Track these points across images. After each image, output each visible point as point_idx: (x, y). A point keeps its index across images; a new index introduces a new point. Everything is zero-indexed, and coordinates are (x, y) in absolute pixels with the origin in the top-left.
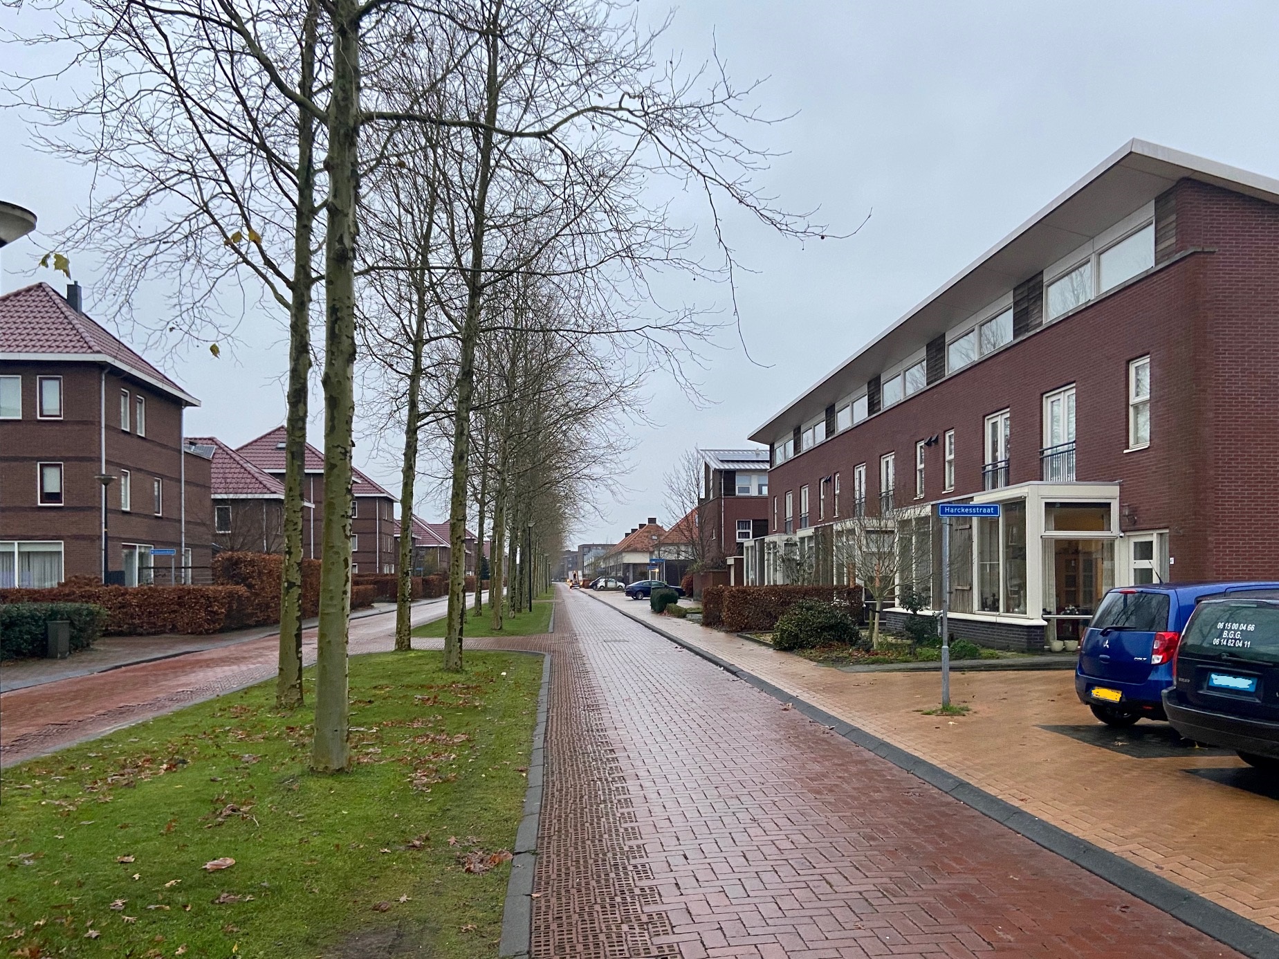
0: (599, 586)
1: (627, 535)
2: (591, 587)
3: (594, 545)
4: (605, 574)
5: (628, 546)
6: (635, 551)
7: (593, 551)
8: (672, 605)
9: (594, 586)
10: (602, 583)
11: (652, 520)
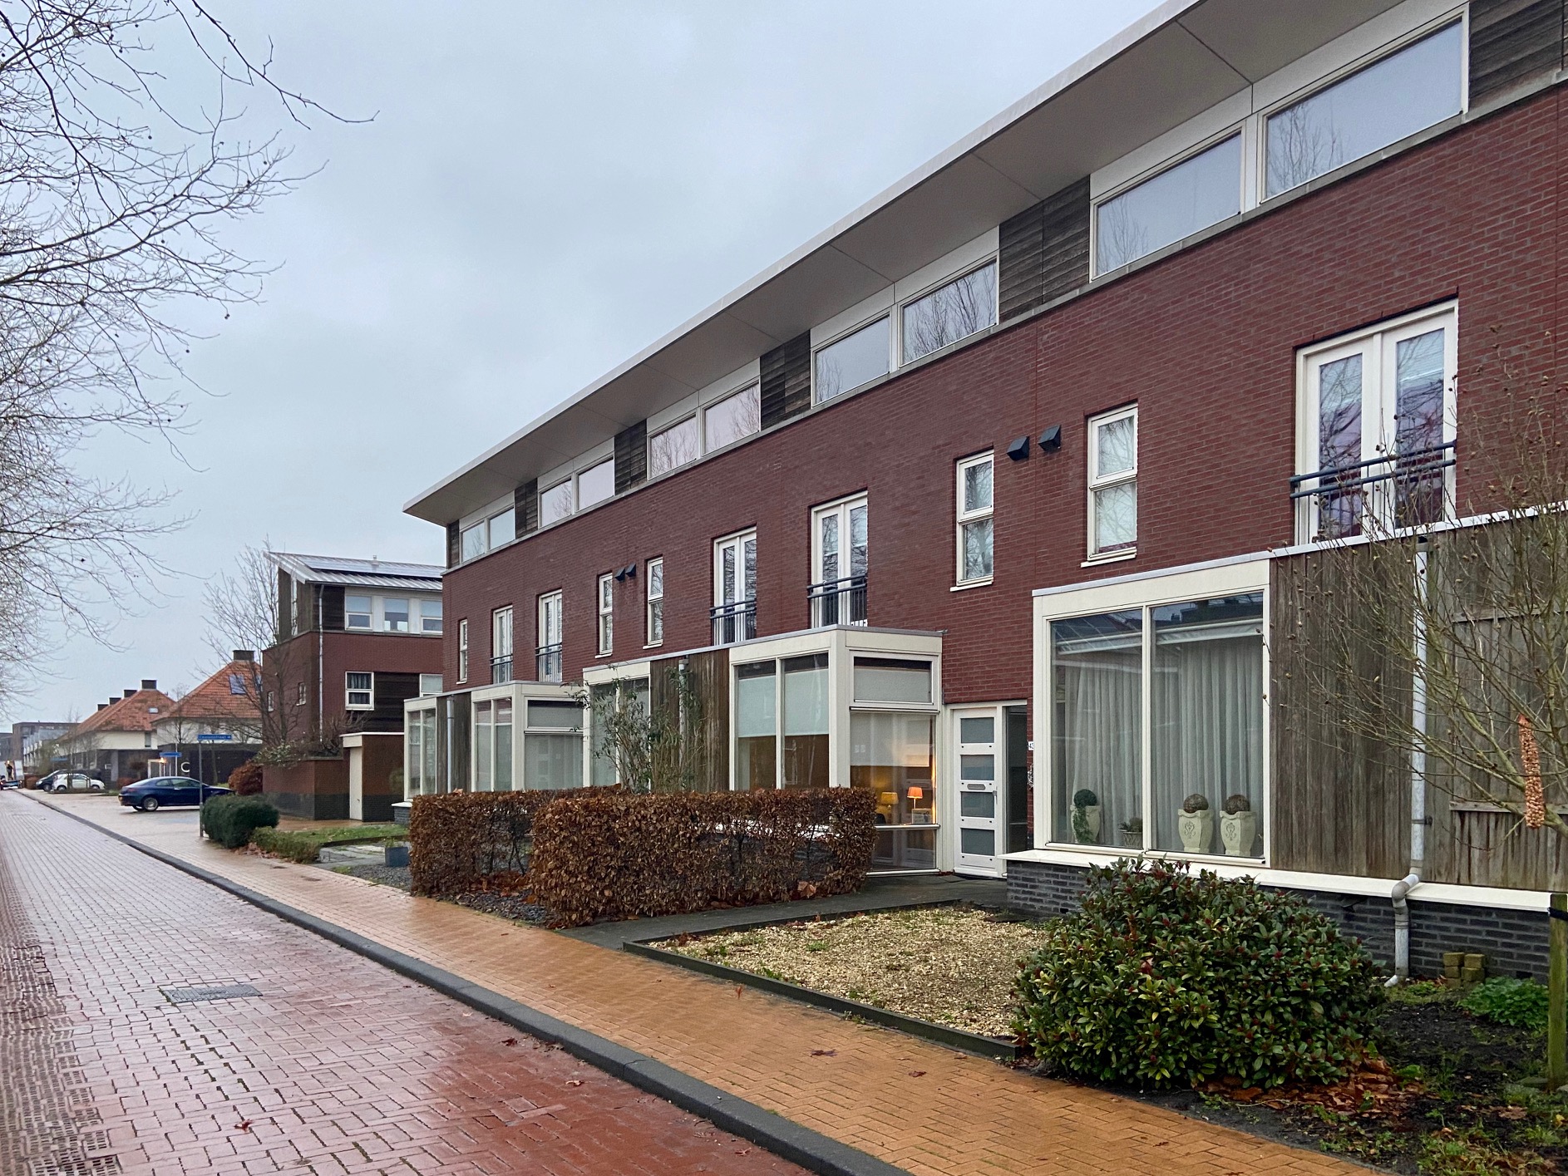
0: (56, 784)
1: (101, 707)
2: (41, 787)
3: (39, 724)
4: (64, 765)
5: (108, 723)
6: (119, 730)
7: (40, 733)
8: (266, 830)
9: (47, 786)
10: (61, 780)
11: (149, 684)
